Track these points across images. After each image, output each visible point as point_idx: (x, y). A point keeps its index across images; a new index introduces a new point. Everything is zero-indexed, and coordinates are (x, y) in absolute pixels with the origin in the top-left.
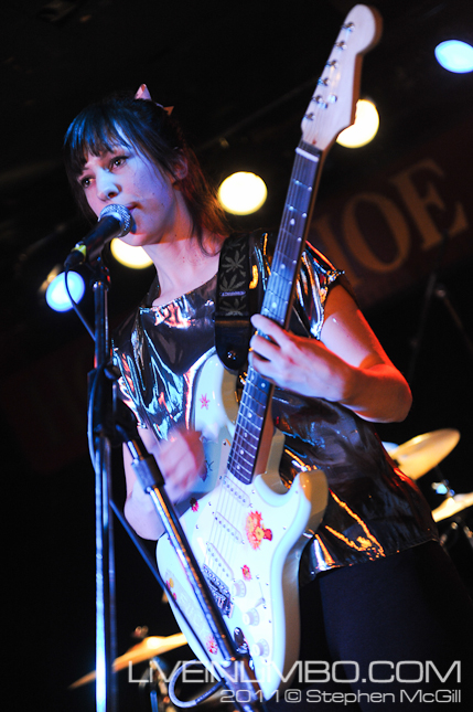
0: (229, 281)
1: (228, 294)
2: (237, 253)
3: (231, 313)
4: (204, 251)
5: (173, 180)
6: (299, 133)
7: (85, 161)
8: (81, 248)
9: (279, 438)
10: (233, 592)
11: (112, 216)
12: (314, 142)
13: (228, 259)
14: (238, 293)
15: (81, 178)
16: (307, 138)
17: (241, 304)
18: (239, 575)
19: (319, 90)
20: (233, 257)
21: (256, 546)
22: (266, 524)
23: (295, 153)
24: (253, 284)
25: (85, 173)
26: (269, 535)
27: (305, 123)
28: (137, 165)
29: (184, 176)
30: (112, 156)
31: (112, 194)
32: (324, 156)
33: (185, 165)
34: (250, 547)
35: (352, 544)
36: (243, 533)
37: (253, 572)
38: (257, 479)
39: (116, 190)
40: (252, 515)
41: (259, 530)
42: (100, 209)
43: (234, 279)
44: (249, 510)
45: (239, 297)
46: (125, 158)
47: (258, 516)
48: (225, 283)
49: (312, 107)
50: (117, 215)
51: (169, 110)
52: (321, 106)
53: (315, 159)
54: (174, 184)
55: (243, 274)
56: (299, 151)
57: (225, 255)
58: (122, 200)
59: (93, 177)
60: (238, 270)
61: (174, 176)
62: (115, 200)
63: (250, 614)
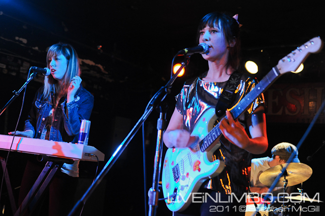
0: (229, 86)
1: (227, 91)
2: (236, 78)
3: (225, 98)
4: (226, 73)
5: (228, 46)
6: (277, 63)
7: (205, 27)
8: (186, 50)
9: (219, 145)
10: (181, 177)
11: (202, 47)
12: (280, 69)
13: (232, 79)
14: (230, 92)
15: (201, 31)
16: (278, 66)
17: (230, 96)
18: (185, 174)
19: (291, 55)
20: (234, 79)
21: (194, 170)
22: (201, 166)
23: (272, 69)
24: (236, 92)
25: (203, 30)
26: (199, 170)
27: (280, 62)
28: (219, 35)
29: (233, 46)
30: (213, 29)
31: (206, 40)
32: (280, 76)
33: (235, 43)
34: (192, 169)
35: (223, 186)
36: (193, 164)
37: (189, 176)
38: (206, 152)
39: (208, 39)
40: (198, 161)
41: (197, 166)
42: (201, 43)
43: (231, 87)
44: (198, 159)
45: (230, 93)
46: (217, 31)
47: (200, 163)
48: (228, 86)
49: (285, 58)
50: (204, 47)
51: (241, 25)
52: (289, 60)
53: (277, 75)
54: (228, 47)
55: (235, 86)
56: (274, 69)
57: (232, 76)
58: (208, 43)
59: (204, 32)
60: (234, 84)
61: (229, 45)
62: (207, 42)
63: (182, 186)
